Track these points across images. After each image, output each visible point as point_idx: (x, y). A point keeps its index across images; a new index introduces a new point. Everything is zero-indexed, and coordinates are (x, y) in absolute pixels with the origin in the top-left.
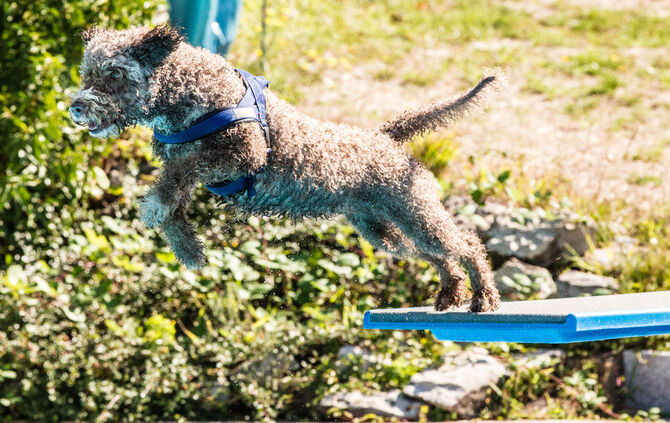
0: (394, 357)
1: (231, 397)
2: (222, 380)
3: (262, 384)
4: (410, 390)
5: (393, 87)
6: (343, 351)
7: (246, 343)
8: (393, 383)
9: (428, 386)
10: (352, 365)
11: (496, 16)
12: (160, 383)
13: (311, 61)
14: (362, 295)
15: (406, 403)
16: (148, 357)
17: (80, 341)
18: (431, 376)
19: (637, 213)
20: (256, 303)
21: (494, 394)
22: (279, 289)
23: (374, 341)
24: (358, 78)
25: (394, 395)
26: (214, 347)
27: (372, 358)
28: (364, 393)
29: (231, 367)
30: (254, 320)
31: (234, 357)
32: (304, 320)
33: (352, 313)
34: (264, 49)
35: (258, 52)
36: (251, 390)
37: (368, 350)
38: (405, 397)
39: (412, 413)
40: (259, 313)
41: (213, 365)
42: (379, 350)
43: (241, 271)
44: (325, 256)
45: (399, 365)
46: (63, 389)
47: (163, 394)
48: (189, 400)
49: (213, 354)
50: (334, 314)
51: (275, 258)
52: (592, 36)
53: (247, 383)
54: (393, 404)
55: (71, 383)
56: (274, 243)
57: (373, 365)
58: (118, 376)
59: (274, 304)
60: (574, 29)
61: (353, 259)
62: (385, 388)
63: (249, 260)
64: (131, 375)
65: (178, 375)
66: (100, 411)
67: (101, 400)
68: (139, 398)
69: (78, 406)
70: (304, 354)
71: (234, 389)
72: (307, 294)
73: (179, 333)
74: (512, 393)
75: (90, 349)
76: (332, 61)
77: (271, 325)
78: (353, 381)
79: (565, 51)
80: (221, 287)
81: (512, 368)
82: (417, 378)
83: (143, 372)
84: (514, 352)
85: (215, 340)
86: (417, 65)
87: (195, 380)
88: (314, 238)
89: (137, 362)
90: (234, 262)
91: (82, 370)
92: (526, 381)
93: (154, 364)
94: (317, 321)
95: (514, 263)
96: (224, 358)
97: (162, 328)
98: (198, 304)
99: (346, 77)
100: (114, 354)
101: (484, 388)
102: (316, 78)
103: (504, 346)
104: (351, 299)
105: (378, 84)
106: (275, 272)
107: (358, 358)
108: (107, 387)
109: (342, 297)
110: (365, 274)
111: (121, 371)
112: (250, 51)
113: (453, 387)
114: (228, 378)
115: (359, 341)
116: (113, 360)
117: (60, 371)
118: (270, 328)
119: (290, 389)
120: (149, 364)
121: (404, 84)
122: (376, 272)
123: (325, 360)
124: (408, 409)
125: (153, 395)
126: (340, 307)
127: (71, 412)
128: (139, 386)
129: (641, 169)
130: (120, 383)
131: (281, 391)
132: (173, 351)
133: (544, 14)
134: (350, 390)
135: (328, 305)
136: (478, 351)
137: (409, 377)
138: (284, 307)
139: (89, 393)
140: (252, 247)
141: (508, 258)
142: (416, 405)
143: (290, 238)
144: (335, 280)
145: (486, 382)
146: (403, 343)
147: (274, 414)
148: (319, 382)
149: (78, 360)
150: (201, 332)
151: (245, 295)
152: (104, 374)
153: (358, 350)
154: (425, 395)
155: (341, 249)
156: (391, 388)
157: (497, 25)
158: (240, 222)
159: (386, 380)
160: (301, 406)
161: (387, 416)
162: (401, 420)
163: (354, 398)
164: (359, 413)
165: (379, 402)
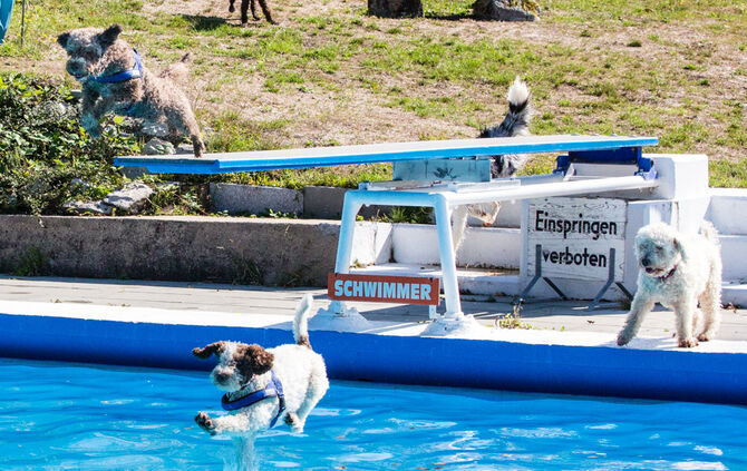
0: (98, 184)
1: (19, 202)
2: (14, 194)
3: (33, 196)
4: (107, 200)
6: (73, 181)
7: (25, 177)
8: (98, 196)
9: (117, 198)
10: (78, 187)
11: (130, 19)
14: (81, 154)
15: (105, 207)
18: (117, 193)
19: (213, 115)
20: (30, 157)
21: (148, 202)
22: (40, 151)
23: (89, 176)
25: (99, 203)
26: (11, 178)
27: (88, 185)
28: (84, 202)
29: (18, 188)
30: (28, 165)
31: (19, 183)
32: (53, 165)
33: (77, 163)
36: (29, 199)
37: (86, 180)
38: (105, 203)
39: (108, 211)
40: (31, 162)
41: (10, 187)
42: (91, 181)
43: (20, 141)
44: (61, 134)
45: (101, 188)
49: (9, 182)
50: (69, 163)
51: (37, 135)
52: (178, 29)
53: (27, 196)
54: (98, 207)
56: (37, 127)
57: (88, 188)
59: (37, 158)
60: (168, 26)
61: (76, 136)
62: (95, 199)
63: (24, 136)
70: (55, 182)
71: (20, 198)
72: (53, 153)
74: (157, 203)
77: (36, 167)
78: (79, 196)
79: (165, 37)
80: (12, 148)
81: (156, 190)
82: (110, 194)
84: (157, 182)
85: (9, 174)
88: (56, 126)
90: (17, 137)
92: (163, 196)
94: (61, 166)
95: (155, 139)
96: (15, 183)
101: (143, 199)
103: (152, 178)
104: (76, 156)
106: (36, 142)
107: (81, 184)
109: (71, 155)
110: (82, 143)
113: (128, 199)
114: (17, 193)
115: (81, 176)
118: (37, 169)
119: (47, 199)
122: (87, 143)
123: (65, 185)
124: (106, 209)
126: (71, 159)
129: (213, 95)
131: (43, 200)
133: (153, 18)
134: (77, 200)
135: (63, 158)
136: (139, 182)
137: (106, 194)
138: (42, 159)
140: (25, 129)
141: (152, 136)
142: (110, 207)
143: (44, 126)
144: (67, 146)
145: (143, 196)
146: (103, 177)
147: (40, 211)
148: (62, 195)
151: (23, 153)
153: (80, 181)
154: (115, 203)
155: (69, 131)
156: (98, 199)
157: (130, 24)
158: (19, 117)
159: (95, 195)
160: (53, 207)
161: (96, 213)
162: (103, 215)
163: (80, 203)
164: (82, 211)
165: (92, 206)
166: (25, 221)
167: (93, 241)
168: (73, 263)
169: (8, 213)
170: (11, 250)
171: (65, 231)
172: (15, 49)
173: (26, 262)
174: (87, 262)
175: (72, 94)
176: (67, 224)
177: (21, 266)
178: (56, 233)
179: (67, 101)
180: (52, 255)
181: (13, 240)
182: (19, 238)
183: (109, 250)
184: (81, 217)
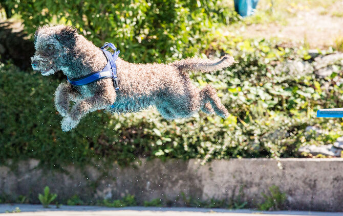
0: (329, 131)
1: (260, 148)
2: (257, 141)
3: (273, 142)
4: (336, 144)
5: (327, 18)
6: (308, 128)
7: (266, 126)
8: (329, 141)
10: (312, 134)
12: (231, 143)
13: (292, 8)
14: (316, 105)
15: (335, 150)
16: (226, 132)
17: (197, 125)
20: (271, 109)
22: (280, 103)
23: (321, 124)
24: (313, 14)
25: (330, 146)
26: (253, 127)
27: (320, 131)
28: (317, 146)
29: (260, 135)
30: (270, 116)
31: (261, 132)
32: (291, 116)
33: (311, 112)
34: (272, 3)
35: (269, 5)
36: (268, 145)
37: (318, 128)
38: (335, 147)
39: (338, 154)
40: (272, 113)
41: (253, 135)
42: (323, 128)
43: (264, 96)
44: (299, 89)
45: (332, 134)
46: (190, 145)
47: (232, 147)
48: (243, 149)
49: (252, 130)
50: (304, 113)
51: (278, 90)
53: (267, 142)
54: (329, 150)
55: (193, 143)
56: (278, 84)
57: (321, 134)
58: (213, 140)
59: (278, 109)
61: (311, 90)
62: (326, 143)
63: (267, 91)
64: (219, 139)
65: (238, 139)
66: (206, 154)
67: (206, 150)
68: (222, 149)
69: (196, 152)
70: (291, 130)
71: (262, 144)
72: (292, 105)
73: (238, 122)
75: (201, 129)
76: (301, 7)
78: (312, 141)
80: (256, 102)
82: (339, 139)
83: (223, 138)
85: (253, 124)
86: (338, 8)
87: (245, 141)
88: (294, 82)
89: (221, 134)
90: (261, 92)
91: (198, 138)
93: (228, 135)
94: (296, 116)
96: (257, 132)
97: (231, 120)
98: (246, 110)
99: (307, 14)
100: (211, 131)
102: (295, 15)
104: (311, 107)
105: (321, 17)
106: (279, 96)
107: (314, 131)
108: (208, 144)
109: (307, 106)
110: (317, 96)
111: (215, 138)
112: (267, 4)
114: (259, 140)
115: (315, 124)
116: (211, 133)
117: (189, 138)
118: (276, 119)
119: (285, 144)
120: (226, 135)
121: (332, 16)
122: (321, 95)
123: (300, 132)
124: (336, 152)
125: (228, 148)
126: (306, 110)
127: (194, 155)
128: (222, 144)
130: (214, 143)
131: (282, 145)
132: (236, 129)
134: (311, 145)
135: (301, 109)
137: (336, 139)
138: (282, 110)
139: (201, 147)
140: (268, 86)
142: (339, 151)
143: (284, 82)
144: (304, 99)
146: (333, 125)
147: (279, 155)
148: (298, 141)
149: (196, 133)
150: (247, 121)
151: (266, 106)
152: (207, 139)
153: (314, 128)
155: (306, 86)
156: (329, 144)
158: (263, 75)
159: (326, 140)
160: (290, 151)
161: (327, 156)
162: (333, 157)
163: (314, 148)
164: (315, 154)
165: (324, 149)
166: (266, 163)
167: (325, 180)
168: (308, 200)
169: (252, 157)
170: (254, 190)
171: (300, 172)
172: (264, 18)
173: (267, 199)
174: (320, 199)
175: (310, 54)
176: (302, 165)
177: (263, 202)
178: (293, 173)
179: (304, 60)
180: (290, 193)
181: (257, 180)
182: (262, 178)
183: (339, 187)
184: (314, 159)
